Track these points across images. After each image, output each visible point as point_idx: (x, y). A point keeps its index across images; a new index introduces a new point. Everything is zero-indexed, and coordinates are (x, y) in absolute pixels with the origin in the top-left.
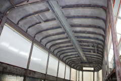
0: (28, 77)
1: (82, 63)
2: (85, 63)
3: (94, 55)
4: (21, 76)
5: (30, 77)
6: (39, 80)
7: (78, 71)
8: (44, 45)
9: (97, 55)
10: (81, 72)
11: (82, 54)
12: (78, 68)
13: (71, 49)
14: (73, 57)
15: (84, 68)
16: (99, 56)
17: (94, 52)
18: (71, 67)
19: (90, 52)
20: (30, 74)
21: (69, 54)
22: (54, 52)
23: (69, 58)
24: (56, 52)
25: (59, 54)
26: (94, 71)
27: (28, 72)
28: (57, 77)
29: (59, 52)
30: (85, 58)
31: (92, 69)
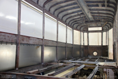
0: (21, 44)
1: (87, 22)
2: (92, 21)
3: (103, 10)
4: (12, 43)
5: (24, 44)
6: (36, 46)
7: (82, 33)
8: (36, 2)
9: (106, 10)
10: (86, 34)
11: (86, 10)
12: (82, 29)
13: (71, 5)
14: (75, 16)
15: (90, 29)
16: (110, 11)
17: (103, 6)
18: (73, 28)
19: (98, 6)
20: (23, 40)
21: (70, 11)
22: (49, 10)
23: (70, 17)
24: (52, 10)
25: (56, 13)
26: (102, 31)
27: (20, 38)
28: (57, 42)
29: (56, 10)
30: (90, 16)
31: (100, 29)
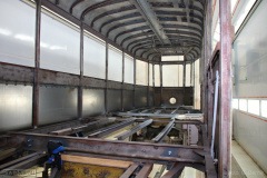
0: (42, 84)
1: (158, 46)
2: (167, 46)
3: (184, 27)
4: (25, 83)
5: (46, 85)
6: (68, 89)
7: (151, 65)
8: (68, 10)
9: (189, 27)
10: (157, 67)
11: (157, 26)
12: (150, 58)
13: (131, 16)
14: (139, 35)
15: (164, 59)
16: (194, 29)
17: (184, 20)
18: (135, 57)
19: (175, 19)
20: (45, 78)
21: (129, 27)
22: (92, 24)
23: (129, 38)
24: (98, 24)
25: (105, 30)
26: (184, 63)
27: (40, 74)
28: (106, 81)
29: (104, 24)
30: (164, 37)
31: (181, 58)
